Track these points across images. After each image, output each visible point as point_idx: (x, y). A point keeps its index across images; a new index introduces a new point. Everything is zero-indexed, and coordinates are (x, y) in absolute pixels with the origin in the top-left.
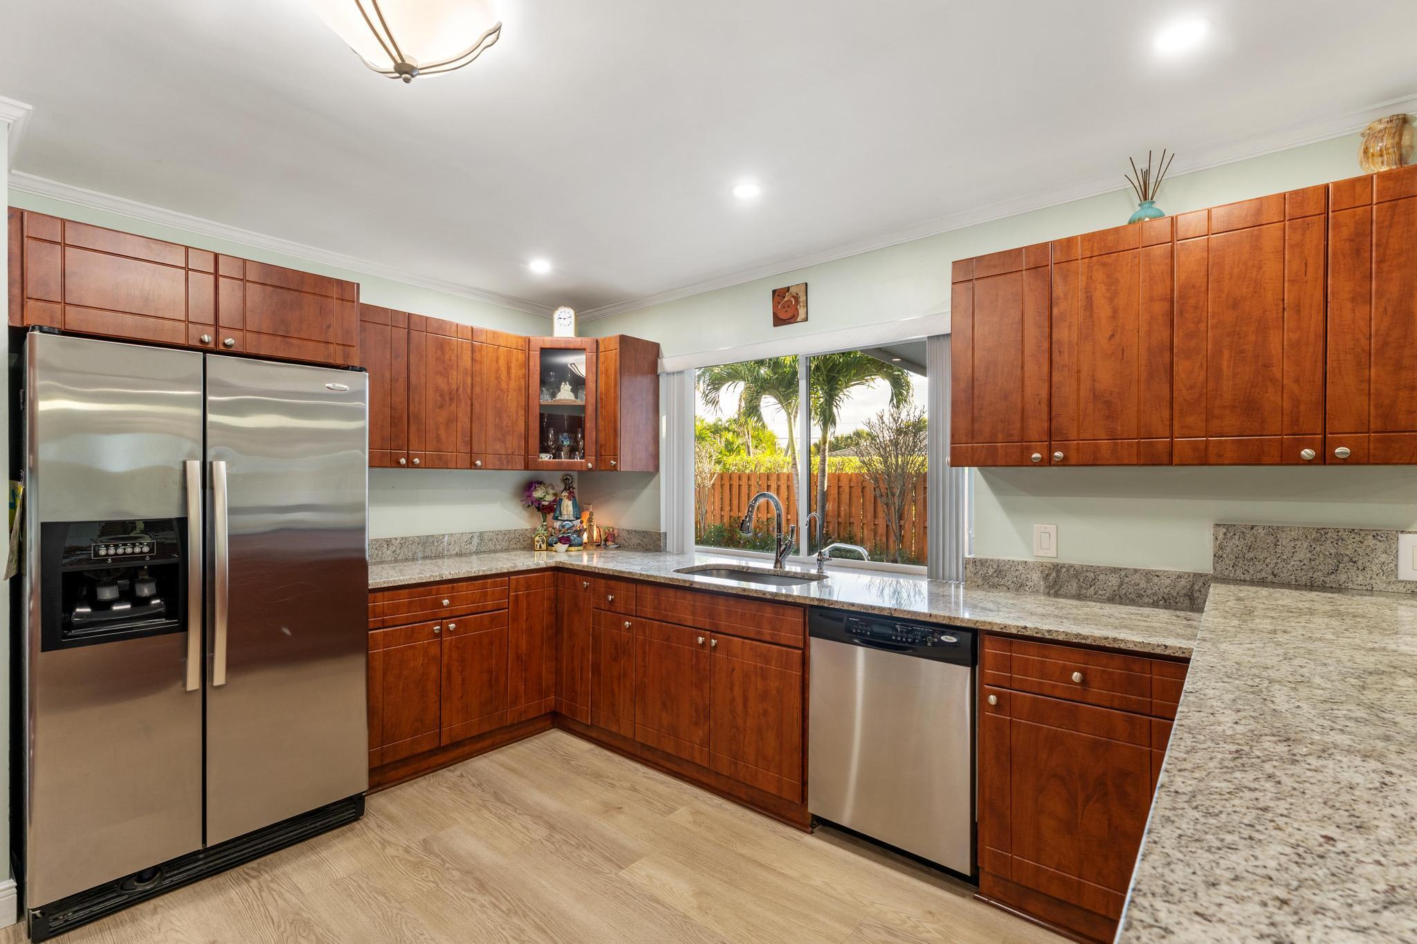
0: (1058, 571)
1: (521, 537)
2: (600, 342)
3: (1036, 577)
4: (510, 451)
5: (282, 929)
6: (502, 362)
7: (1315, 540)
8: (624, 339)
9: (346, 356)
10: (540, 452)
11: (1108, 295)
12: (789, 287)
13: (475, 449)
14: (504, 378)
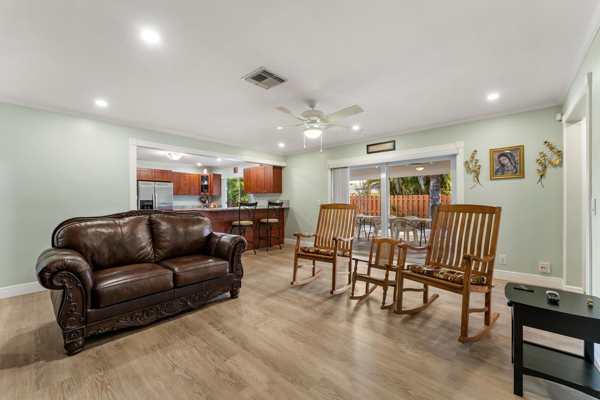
1: (199, 206)
2: (211, 175)
4: (196, 192)
8: (214, 174)
9: (170, 180)
10: (202, 192)
11: (253, 175)
12: (235, 168)
13: (190, 192)
14: (195, 181)
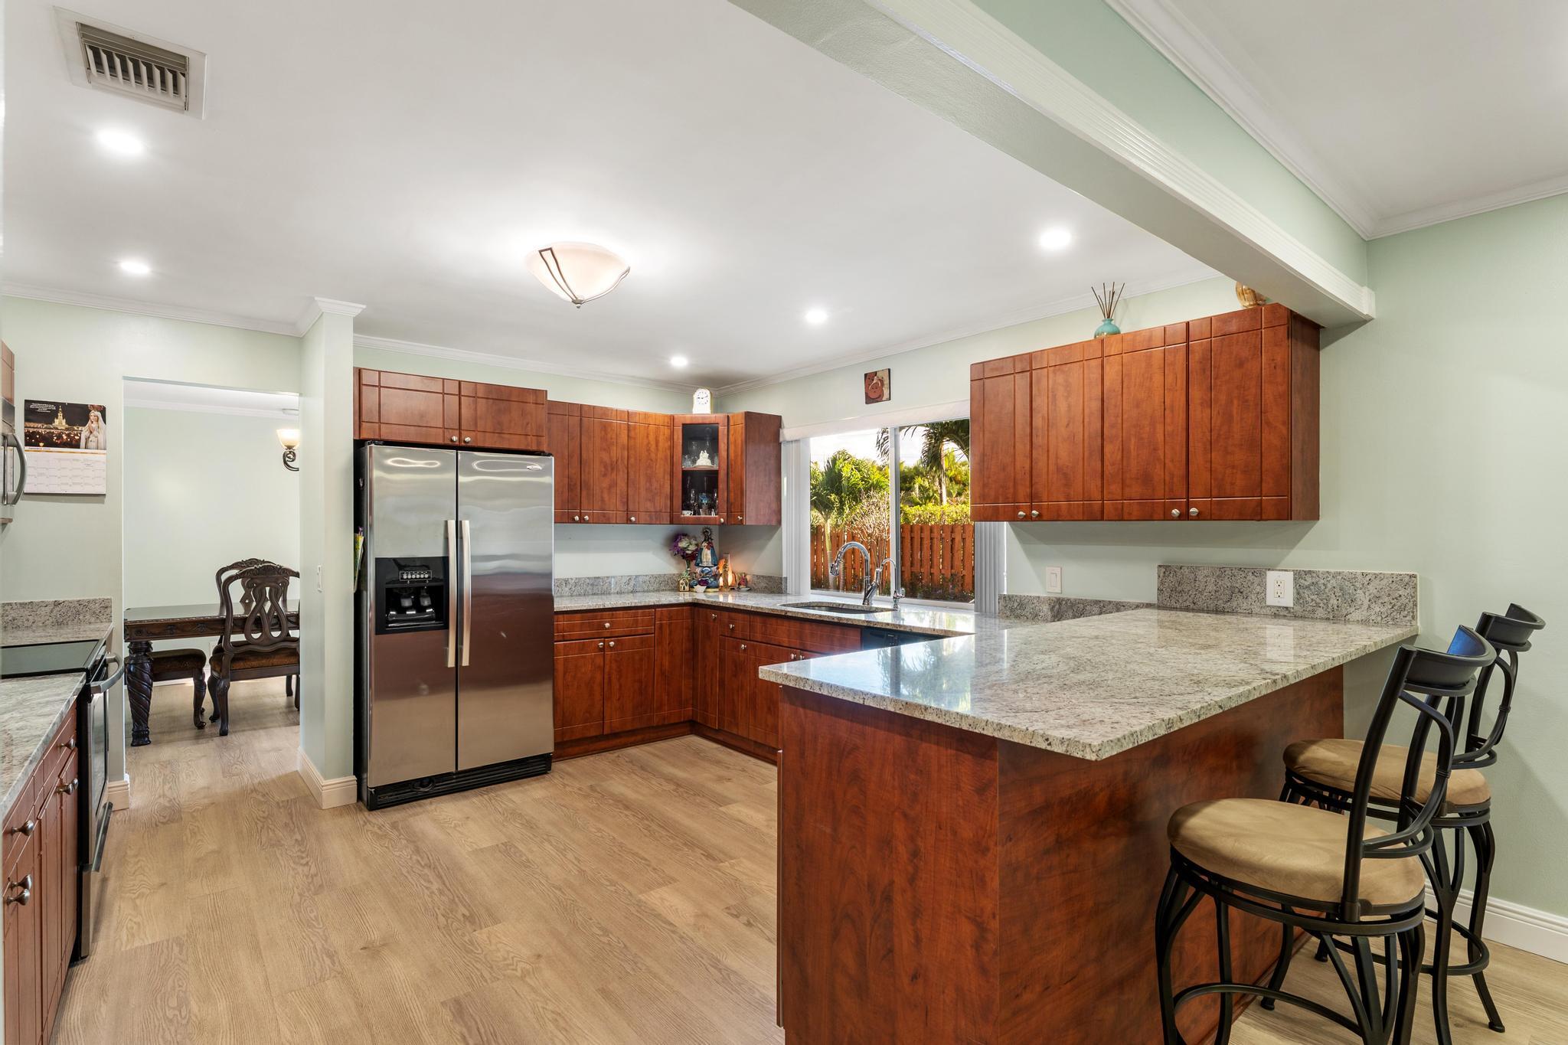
0: (1060, 604)
1: (669, 581)
2: (731, 418)
3: (1045, 608)
4: (658, 509)
5: (506, 815)
6: (652, 438)
7: (1218, 576)
8: (749, 416)
9: (539, 444)
10: (683, 509)
11: (1066, 394)
12: (876, 373)
13: (631, 508)
14: (653, 450)
